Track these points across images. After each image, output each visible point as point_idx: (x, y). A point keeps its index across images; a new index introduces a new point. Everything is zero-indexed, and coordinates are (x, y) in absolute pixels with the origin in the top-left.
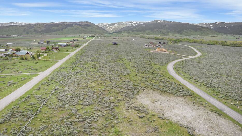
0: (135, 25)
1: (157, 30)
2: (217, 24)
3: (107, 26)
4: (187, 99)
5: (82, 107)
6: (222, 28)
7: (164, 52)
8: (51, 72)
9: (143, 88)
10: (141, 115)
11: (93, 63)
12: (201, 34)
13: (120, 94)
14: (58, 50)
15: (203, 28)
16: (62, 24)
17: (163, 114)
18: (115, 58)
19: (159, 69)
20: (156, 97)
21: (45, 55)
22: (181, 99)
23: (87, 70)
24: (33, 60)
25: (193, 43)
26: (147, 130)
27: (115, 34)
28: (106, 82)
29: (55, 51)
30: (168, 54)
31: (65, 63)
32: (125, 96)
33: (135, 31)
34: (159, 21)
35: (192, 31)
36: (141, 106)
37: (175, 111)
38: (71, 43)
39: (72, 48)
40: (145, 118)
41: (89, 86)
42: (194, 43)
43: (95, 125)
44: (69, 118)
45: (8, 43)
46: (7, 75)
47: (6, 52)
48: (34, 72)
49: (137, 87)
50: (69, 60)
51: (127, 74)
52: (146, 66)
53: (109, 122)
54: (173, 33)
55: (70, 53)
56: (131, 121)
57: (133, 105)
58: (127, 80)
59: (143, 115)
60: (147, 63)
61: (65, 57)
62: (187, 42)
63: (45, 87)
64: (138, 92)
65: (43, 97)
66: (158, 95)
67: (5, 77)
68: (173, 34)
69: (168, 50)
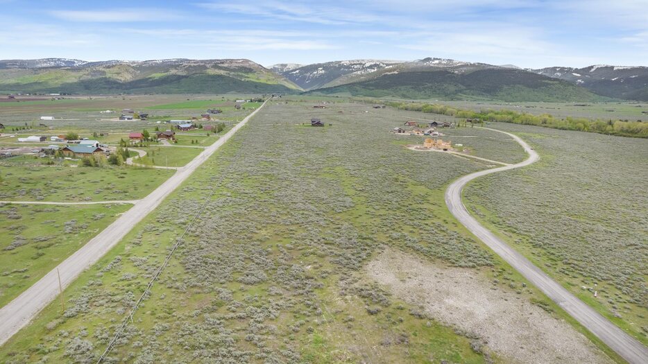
0: (373, 71)
1: (429, 85)
2: (593, 70)
3: (297, 71)
4: (481, 274)
5: (242, 286)
6: (607, 83)
7: (442, 151)
8: (160, 201)
9: (382, 245)
10: (373, 308)
11: (262, 178)
12: (547, 98)
13: (327, 258)
14: (171, 139)
15: (555, 82)
16: (178, 66)
17: (422, 308)
18: (316, 166)
19: (424, 198)
20: (412, 267)
21: (142, 153)
22: (468, 273)
23: (249, 195)
24: (113, 167)
25: (522, 123)
26: (383, 340)
27: (319, 93)
28: (293, 228)
29: (165, 143)
30: (451, 157)
31: (193, 177)
32: (339, 263)
33: (371, 88)
34: (437, 62)
35: (523, 91)
36: (375, 286)
37: (450, 301)
38: (203, 119)
39: (208, 135)
40: (381, 315)
41: (256, 237)
42: (526, 124)
43: (273, 326)
44: (214, 311)
45: (42, 118)
46: (58, 206)
47: (43, 143)
48: (121, 199)
49: (369, 242)
50: (201, 168)
51: (345, 209)
52: (393, 189)
53: (302, 321)
54: (473, 95)
55: (204, 150)
56: (350, 320)
57: (356, 285)
58: (346, 224)
59: (378, 307)
60: (396, 180)
61: (191, 159)
62: (507, 122)
63: (152, 238)
64: (369, 255)
65: (152, 261)
66: (416, 263)
67: (55, 210)
68: (473, 97)
69: (452, 145)
